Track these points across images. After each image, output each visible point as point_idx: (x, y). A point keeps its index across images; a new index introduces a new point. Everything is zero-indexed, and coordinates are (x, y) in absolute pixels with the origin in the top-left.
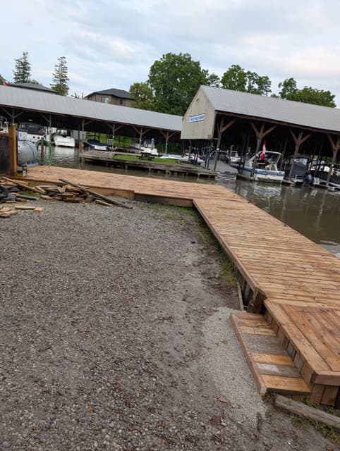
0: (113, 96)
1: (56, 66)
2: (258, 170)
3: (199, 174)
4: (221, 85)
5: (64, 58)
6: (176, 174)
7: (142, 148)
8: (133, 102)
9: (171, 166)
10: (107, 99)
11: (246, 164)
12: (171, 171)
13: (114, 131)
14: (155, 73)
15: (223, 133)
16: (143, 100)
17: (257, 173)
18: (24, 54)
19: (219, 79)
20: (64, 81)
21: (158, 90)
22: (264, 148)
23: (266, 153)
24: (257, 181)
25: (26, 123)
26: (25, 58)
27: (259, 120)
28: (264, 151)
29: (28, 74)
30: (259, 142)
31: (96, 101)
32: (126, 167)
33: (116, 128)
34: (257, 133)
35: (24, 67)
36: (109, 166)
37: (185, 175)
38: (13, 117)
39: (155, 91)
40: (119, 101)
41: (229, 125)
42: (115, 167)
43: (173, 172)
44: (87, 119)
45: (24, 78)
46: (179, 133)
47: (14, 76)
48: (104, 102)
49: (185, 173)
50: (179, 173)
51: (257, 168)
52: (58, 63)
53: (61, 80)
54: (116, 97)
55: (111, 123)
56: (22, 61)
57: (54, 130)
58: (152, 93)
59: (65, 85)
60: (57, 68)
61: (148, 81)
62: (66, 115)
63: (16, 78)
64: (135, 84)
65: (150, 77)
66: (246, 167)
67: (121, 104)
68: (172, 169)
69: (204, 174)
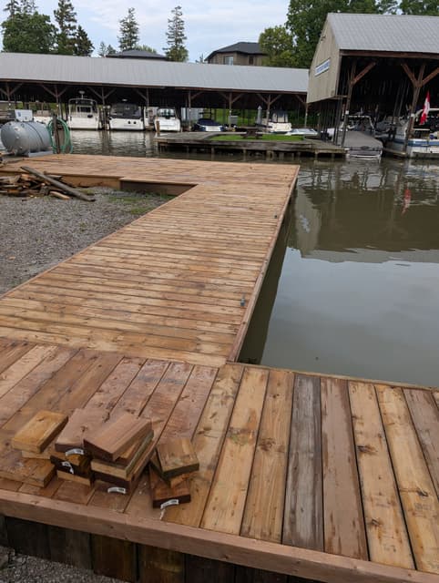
0: (239, 53)
1: (170, 21)
2: (415, 140)
3: (316, 153)
4: (400, 12)
5: (179, 8)
6: (282, 155)
7: (270, 124)
8: (266, 57)
9: (274, 144)
10: (231, 59)
11: (398, 133)
12: (274, 151)
13: (231, 103)
14: (298, 10)
15: (356, 86)
16: (278, 52)
17: (412, 145)
18: (130, 12)
19: (396, 3)
20: (180, 41)
21: (301, 34)
22: (427, 103)
23: (430, 113)
24: (413, 158)
25: (119, 104)
26: (131, 17)
27: (414, 57)
28: (427, 109)
29: (135, 38)
30: (416, 95)
31: (216, 63)
32: (213, 150)
33: (233, 98)
34: (413, 80)
35: (130, 29)
36: (190, 152)
37: (295, 156)
38: (103, 98)
39: (296, 37)
40: (248, 59)
41: (365, 72)
42: (199, 152)
43: (277, 152)
44: (194, 91)
45: (131, 45)
46: (304, 96)
47: (120, 44)
48: (228, 64)
49: (295, 153)
50: (287, 154)
51: (413, 137)
52: (172, 16)
53: (177, 41)
54: (244, 54)
55: (228, 92)
56: (128, 21)
57: (154, 109)
58: (291, 41)
59: (182, 48)
60: (171, 24)
61: (287, 23)
62: (167, 88)
63: (121, 47)
64: (266, 31)
65: (290, 17)
66: (397, 137)
67: (251, 63)
68: (276, 148)
69: (325, 152)
